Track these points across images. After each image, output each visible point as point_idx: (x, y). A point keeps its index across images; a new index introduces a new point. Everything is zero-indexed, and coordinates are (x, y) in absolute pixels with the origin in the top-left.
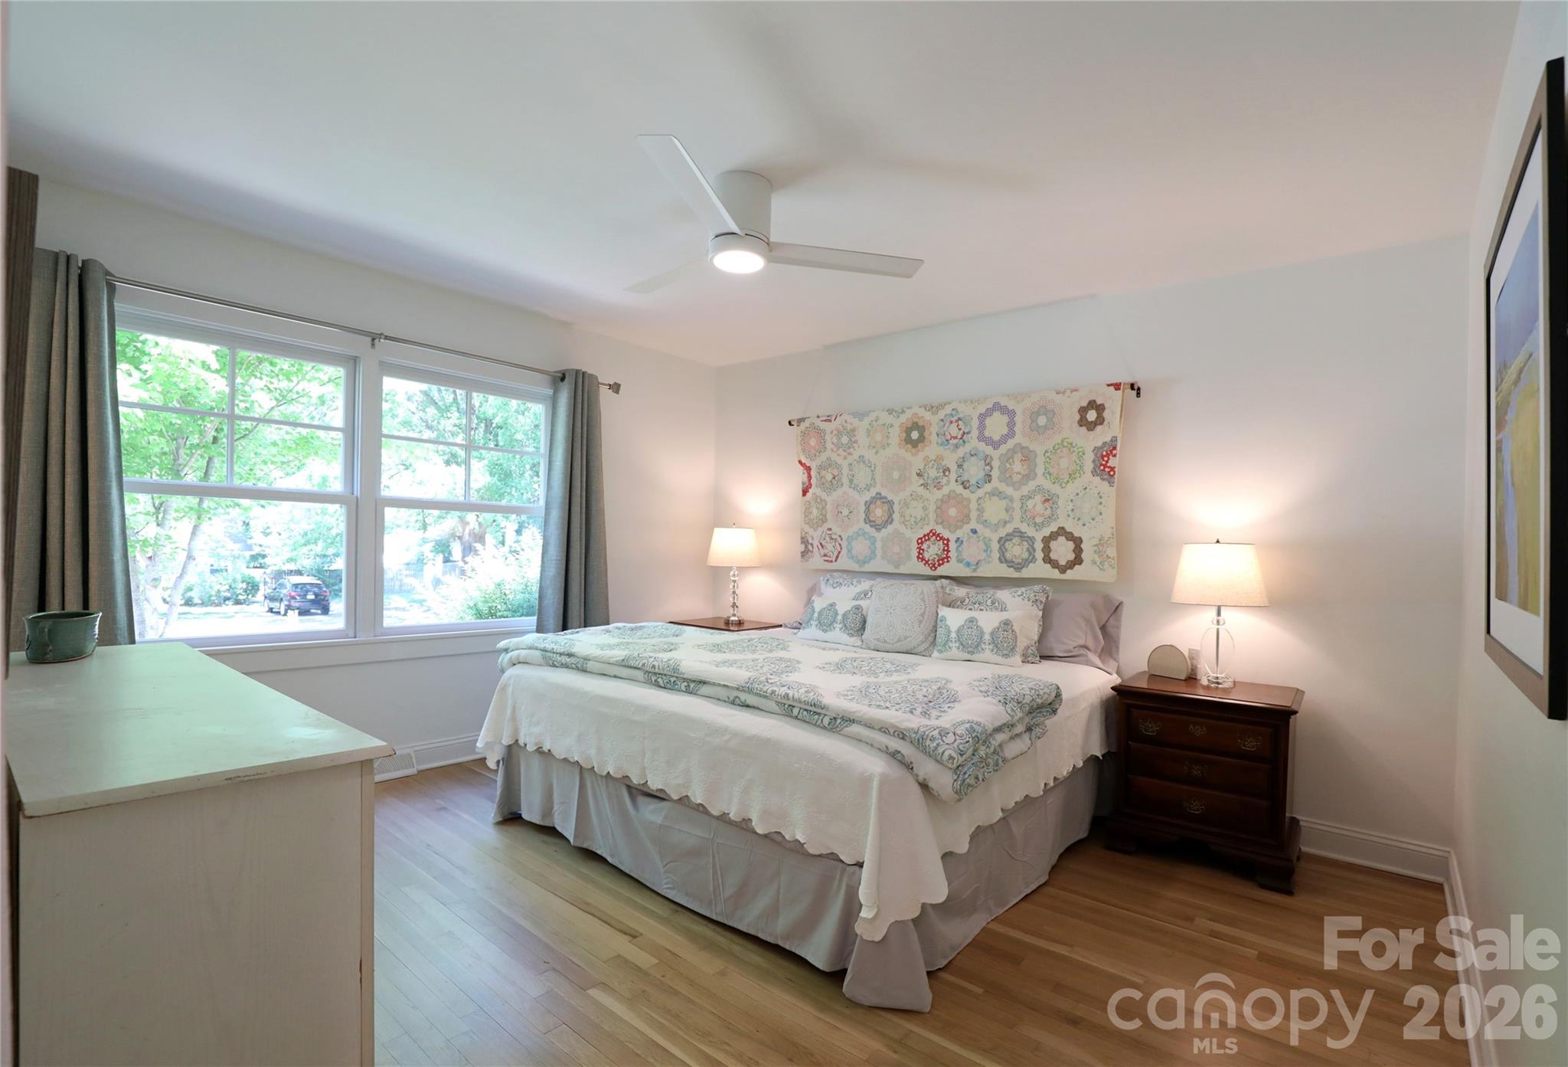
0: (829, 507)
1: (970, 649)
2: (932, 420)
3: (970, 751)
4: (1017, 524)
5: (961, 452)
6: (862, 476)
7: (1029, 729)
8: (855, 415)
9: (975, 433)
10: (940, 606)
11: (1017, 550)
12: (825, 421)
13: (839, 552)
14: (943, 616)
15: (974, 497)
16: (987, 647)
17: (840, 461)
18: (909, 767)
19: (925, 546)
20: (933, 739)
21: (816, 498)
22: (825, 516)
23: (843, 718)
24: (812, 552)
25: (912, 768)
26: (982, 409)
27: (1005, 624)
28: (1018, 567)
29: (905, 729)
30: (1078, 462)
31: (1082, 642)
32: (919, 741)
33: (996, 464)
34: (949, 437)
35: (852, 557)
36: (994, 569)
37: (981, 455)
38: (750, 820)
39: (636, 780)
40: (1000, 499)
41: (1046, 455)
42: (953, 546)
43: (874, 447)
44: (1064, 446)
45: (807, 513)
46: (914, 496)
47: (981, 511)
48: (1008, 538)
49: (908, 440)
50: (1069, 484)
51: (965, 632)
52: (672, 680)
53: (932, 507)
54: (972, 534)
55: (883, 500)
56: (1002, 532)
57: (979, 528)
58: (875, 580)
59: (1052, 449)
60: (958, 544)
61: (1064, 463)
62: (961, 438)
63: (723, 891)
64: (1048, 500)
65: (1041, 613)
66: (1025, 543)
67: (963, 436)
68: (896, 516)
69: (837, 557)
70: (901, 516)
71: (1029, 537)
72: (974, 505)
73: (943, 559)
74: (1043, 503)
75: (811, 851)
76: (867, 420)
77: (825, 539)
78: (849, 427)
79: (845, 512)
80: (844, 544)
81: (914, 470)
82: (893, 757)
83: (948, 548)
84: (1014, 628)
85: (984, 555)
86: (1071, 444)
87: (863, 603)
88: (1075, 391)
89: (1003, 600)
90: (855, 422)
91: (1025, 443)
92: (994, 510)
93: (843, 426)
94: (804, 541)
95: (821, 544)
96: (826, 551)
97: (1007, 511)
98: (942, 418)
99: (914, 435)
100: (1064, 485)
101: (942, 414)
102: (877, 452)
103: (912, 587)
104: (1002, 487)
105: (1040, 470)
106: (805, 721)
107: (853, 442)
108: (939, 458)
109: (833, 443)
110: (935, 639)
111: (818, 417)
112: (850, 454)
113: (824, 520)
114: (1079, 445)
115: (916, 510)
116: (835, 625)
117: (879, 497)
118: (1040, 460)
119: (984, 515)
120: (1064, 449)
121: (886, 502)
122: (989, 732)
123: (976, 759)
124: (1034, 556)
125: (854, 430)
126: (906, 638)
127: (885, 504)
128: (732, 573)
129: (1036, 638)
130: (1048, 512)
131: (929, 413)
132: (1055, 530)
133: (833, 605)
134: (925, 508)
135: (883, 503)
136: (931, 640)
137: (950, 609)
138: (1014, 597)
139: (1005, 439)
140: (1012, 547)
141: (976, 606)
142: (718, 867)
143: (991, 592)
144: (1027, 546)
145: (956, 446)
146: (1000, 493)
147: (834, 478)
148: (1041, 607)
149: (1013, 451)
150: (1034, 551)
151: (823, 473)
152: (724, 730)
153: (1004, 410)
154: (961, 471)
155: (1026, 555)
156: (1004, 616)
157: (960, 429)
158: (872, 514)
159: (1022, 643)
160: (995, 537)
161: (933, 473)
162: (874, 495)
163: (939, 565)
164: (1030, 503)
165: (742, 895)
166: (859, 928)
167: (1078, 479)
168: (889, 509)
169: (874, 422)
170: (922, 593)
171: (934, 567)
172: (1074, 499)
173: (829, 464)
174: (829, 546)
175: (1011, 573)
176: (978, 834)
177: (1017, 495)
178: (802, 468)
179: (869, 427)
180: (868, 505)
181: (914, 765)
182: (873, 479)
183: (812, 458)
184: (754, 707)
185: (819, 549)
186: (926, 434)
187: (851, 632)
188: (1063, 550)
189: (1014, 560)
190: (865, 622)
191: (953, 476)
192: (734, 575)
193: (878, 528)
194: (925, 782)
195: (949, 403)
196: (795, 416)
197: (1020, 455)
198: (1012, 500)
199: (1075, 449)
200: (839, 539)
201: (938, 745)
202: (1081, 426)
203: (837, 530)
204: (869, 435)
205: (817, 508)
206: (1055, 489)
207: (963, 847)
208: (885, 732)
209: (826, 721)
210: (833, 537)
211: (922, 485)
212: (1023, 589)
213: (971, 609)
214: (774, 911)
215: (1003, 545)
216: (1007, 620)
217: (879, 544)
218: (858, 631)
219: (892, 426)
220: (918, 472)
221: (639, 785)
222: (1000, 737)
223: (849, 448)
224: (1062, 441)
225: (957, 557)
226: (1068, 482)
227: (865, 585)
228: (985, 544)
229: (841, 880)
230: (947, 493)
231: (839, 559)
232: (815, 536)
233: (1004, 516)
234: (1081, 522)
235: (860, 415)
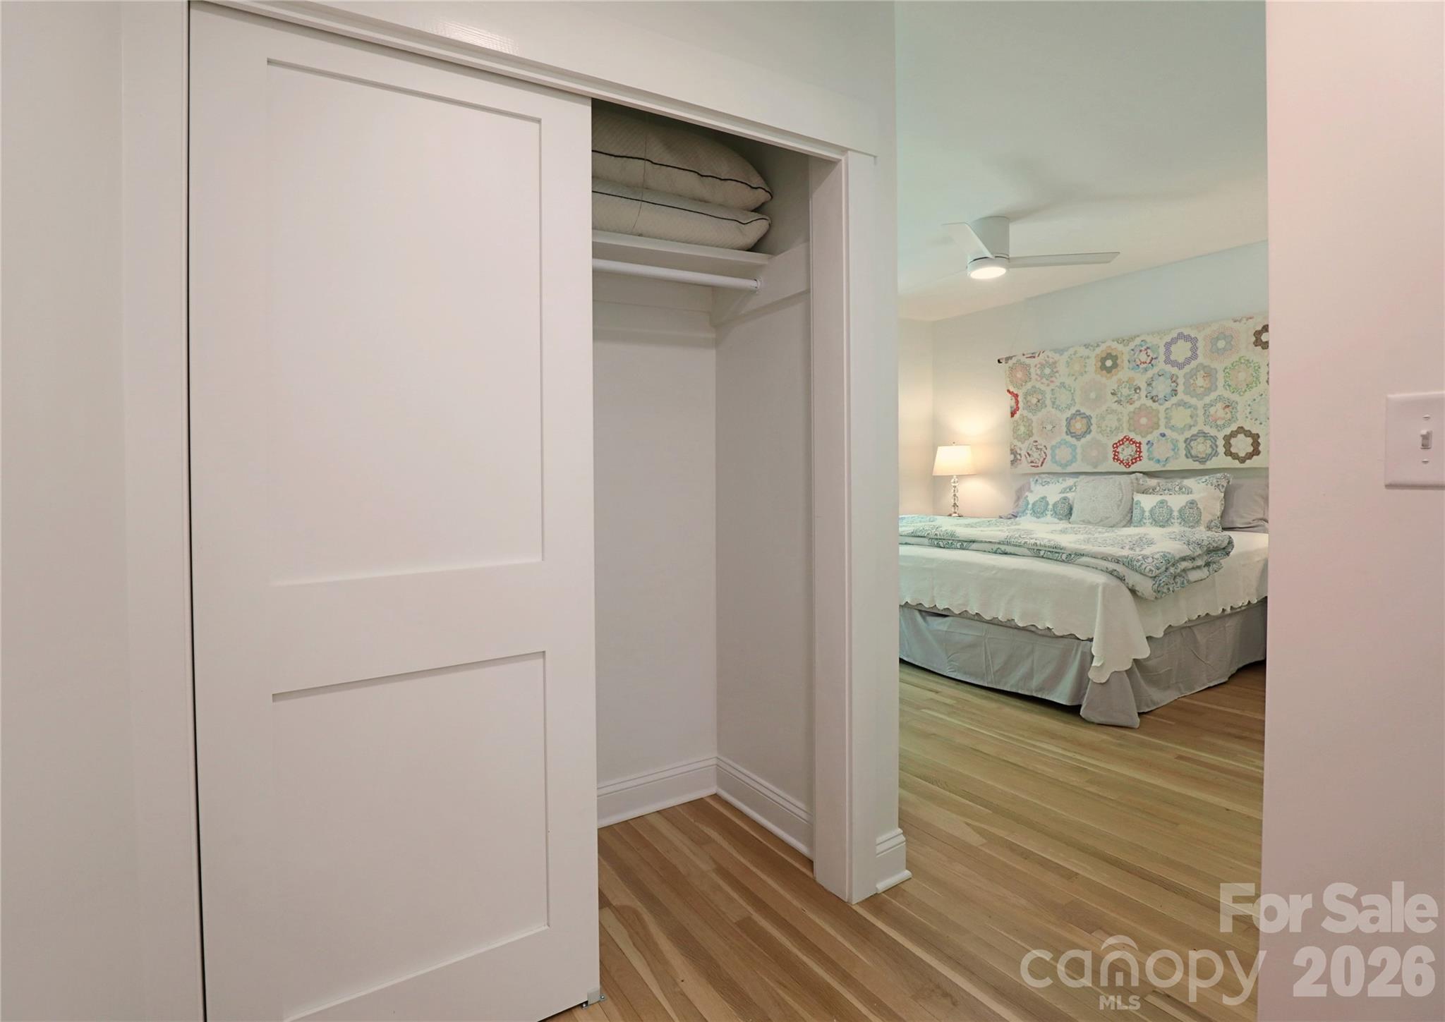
0: (1034, 424)
1: (1161, 524)
2: (1124, 351)
3: (1164, 568)
4: (1201, 426)
5: (1150, 374)
6: (1064, 398)
7: (1208, 564)
8: (1055, 351)
9: (1162, 358)
10: (1135, 493)
11: (1201, 448)
12: (1030, 357)
13: (1045, 459)
14: (1138, 501)
15: (1162, 409)
16: (1176, 521)
17: (1043, 387)
18: (1122, 579)
19: (1119, 449)
20: (1138, 561)
21: (1023, 417)
22: (1031, 431)
23: (1076, 554)
24: (1020, 460)
25: (1124, 580)
26: (1168, 339)
27: (1191, 503)
28: (1203, 461)
29: (1119, 557)
30: (1254, 374)
31: (1261, 516)
32: (1129, 563)
33: (1181, 381)
34: (1139, 363)
35: (1056, 462)
36: (1183, 463)
37: (1168, 376)
38: (1013, 620)
39: (927, 605)
40: (1185, 408)
41: (1226, 371)
42: (1144, 448)
43: (1073, 375)
44: (1241, 363)
45: (1015, 430)
46: (1110, 411)
47: (1168, 419)
48: (1193, 438)
49: (1103, 367)
50: (1246, 393)
51: (1157, 510)
52: (950, 542)
53: (1125, 419)
54: (1161, 437)
55: (1083, 416)
56: (1188, 434)
57: (1168, 432)
58: (1077, 478)
59: (1231, 366)
60: (1149, 445)
61: (1242, 376)
62: (1150, 363)
63: (993, 667)
64: (1228, 406)
65: (1223, 495)
66: (1208, 442)
67: (1151, 361)
68: (1094, 428)
69: (1043, 463)
70: (1098, 427)
71: (1212, 437)
72: (1162, 415)
73: (1136, 459)
74: (1224, 409)
75: (1057, 634)
76: (1066, 354)
77: (1031, 449)
78: (1051, 361)
79: (1049, 427)
80: (1049, 452)
81: (1109, 391)
82: (1111, 574)
83: (1140, 449)
84: (1199, 506)
85: (1172, 453)
86: (1248, 360)
87: (1070, 495)
88: (1251, 318)
89: (1189, 485)
90: (1057, 357)
91: (1206, 362)
92: (1181, 417)
93: (1046, 360)
94: (1013, 452)
95: (1028, 453)
96: (1033, 459)
97: (1191, 417)
98: (1133, 348)
99: (1108, 363)
100: (1242, 393)
101: (1132, 345)
102: (1076, 379)
103: (1111, 480)
104: (1187, 399)
105: (1220, 383)
106: (1049, 559)
107: (1054, 372)
108: (1130, 380)
109: (1037, 374)
110: (1131, 518)
111: (1024, 355)
112: (1052, 382)
113: (1030, 435)
114: (1255, 361)
115: (1111, 421)
116: (1047, 513)
117: (1078, 413)
118: (1221, 375)
119: (1171, 421)
120: (1242, 365)
121: (1085, 417)
122: (1177, 558)
123: (1167, 574)
124: (1216, 451)
125: (1055, 363)
126: (1107, 518)
127: (1084, 419)
128: (952, 481)
129: (1219, 514)
130: (1229, 416)
131: (1121, 345)
132: (1235, 429)
133: (1044, 498)
134: (1119, 420)
135: (1082, 418)
136: (1129, 518)
137: (1145, 495)
138: (1199, 483)
139: (1188, 361)
140: (1197, 445)
141: (1166, 492)
142: (989, 653)
143: (1179, 481)
144: (1211, 444)
145: (1146, 370)
146: (1185, 403)
147: (1039, 401)
148: (1223, 490)
149: (1197, 369)
150: (1217, 446)
151: (1029, 398)
152: (993, 567)
153: (1187, 338)
154: (1151, 389)
155: (1209, 451)
156: (1190, 497)
157: (1149, 356)
158: (1073, 427)
159: (1206, 517)
160: (1181, 439)
161: (1125, 391)
162: (1074, 412)
163: (1133, 463)
164: (1212, 410)
165: (1006, 669)
166: (1091, 675)
167: (1255, 389)
168: (1088, 423)
169: (1073, 356)
170: (1120, 484)
171: (1128, 465)
172: (1251, 404)
173: (1034, 390)
174: (1036, 455)
175: (1197, 466)
176: (1170, 630)
177: (1200, 404)
178: (1010, 395)
179: (1068, 360)
180: (1069, 420)
181: (1126, 578)
182: (1073, 399)
183: (1019, 386)
184: (1011, 554)
185: (1026, 458)
186: (1119, 361)
187: (1061, 516)
188: (1242, 445)
189: (1199, 455)
190: (1071, 509)
191: (1143, 393)
192: (954, 482)
193: (1078, 437)
194: (1134, 588)
195: (1138, 336)
196: (1003, 356)
197: (1202, 372)
198: (1196, 408)
199: (1252, 364)
200: (1044, 449)
201: (1142, 564)
202: (1256, 346)
203: (1041, 442)
204: (1068, 366)
205: (1024, 426)
206: (1235, 397)
207: (1160, 634)
208: (1105, 560)
209: (1064, 557)
210: (1039, 447)
211: (1116, 401)
212: (1207, 477)
213: (1161, 495)
214: (1029, 676)
215: (1189, 444)
216: (1193, 500)
217: (1079, 451)
218: (1066, 516)
219: (1088, 357)
220: (1113, 391)
221: (930, 608)
222: (1184, 565)
223: (1052, 377)
224: (1240, 359)
225: (1149, 456)
226: (1246, 391)
227: (1070, 481)
228: (1174, 445)
229: (1077, 650)
230: (1138, 407)
231: (1044, 465)
232: (1023, 448)
233: (1189, 421)
234: (1258, 422)
235: (1060, 351)
